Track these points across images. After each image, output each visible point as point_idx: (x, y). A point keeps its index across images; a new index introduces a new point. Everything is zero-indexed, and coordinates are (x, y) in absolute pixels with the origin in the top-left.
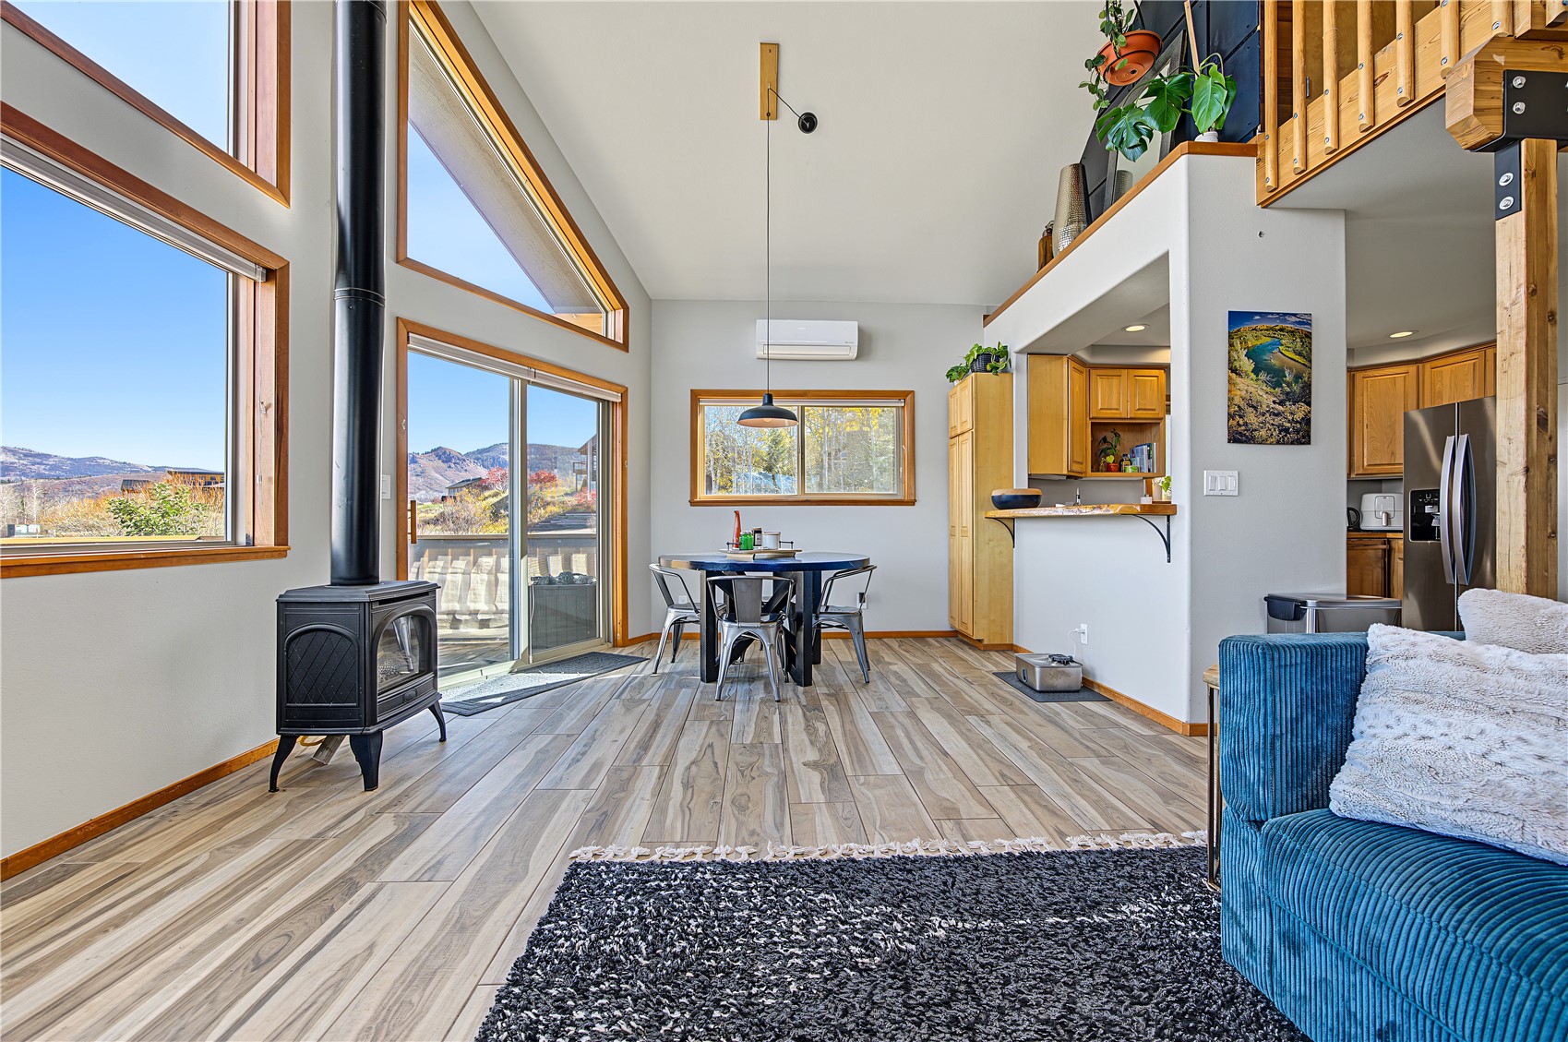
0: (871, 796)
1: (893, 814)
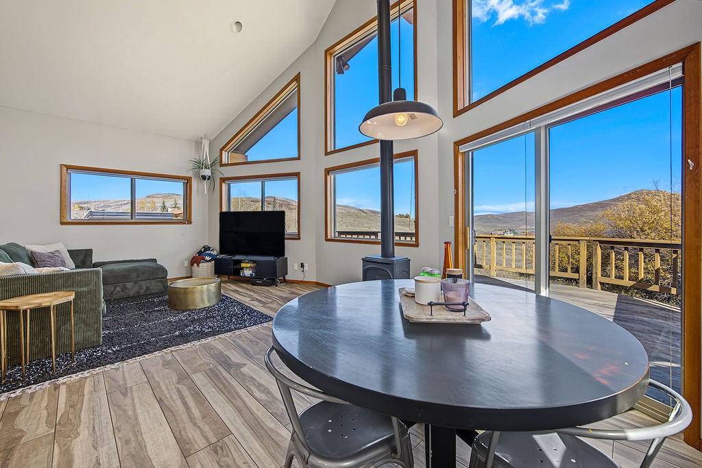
0: (204, 360)
1: (193, 356)
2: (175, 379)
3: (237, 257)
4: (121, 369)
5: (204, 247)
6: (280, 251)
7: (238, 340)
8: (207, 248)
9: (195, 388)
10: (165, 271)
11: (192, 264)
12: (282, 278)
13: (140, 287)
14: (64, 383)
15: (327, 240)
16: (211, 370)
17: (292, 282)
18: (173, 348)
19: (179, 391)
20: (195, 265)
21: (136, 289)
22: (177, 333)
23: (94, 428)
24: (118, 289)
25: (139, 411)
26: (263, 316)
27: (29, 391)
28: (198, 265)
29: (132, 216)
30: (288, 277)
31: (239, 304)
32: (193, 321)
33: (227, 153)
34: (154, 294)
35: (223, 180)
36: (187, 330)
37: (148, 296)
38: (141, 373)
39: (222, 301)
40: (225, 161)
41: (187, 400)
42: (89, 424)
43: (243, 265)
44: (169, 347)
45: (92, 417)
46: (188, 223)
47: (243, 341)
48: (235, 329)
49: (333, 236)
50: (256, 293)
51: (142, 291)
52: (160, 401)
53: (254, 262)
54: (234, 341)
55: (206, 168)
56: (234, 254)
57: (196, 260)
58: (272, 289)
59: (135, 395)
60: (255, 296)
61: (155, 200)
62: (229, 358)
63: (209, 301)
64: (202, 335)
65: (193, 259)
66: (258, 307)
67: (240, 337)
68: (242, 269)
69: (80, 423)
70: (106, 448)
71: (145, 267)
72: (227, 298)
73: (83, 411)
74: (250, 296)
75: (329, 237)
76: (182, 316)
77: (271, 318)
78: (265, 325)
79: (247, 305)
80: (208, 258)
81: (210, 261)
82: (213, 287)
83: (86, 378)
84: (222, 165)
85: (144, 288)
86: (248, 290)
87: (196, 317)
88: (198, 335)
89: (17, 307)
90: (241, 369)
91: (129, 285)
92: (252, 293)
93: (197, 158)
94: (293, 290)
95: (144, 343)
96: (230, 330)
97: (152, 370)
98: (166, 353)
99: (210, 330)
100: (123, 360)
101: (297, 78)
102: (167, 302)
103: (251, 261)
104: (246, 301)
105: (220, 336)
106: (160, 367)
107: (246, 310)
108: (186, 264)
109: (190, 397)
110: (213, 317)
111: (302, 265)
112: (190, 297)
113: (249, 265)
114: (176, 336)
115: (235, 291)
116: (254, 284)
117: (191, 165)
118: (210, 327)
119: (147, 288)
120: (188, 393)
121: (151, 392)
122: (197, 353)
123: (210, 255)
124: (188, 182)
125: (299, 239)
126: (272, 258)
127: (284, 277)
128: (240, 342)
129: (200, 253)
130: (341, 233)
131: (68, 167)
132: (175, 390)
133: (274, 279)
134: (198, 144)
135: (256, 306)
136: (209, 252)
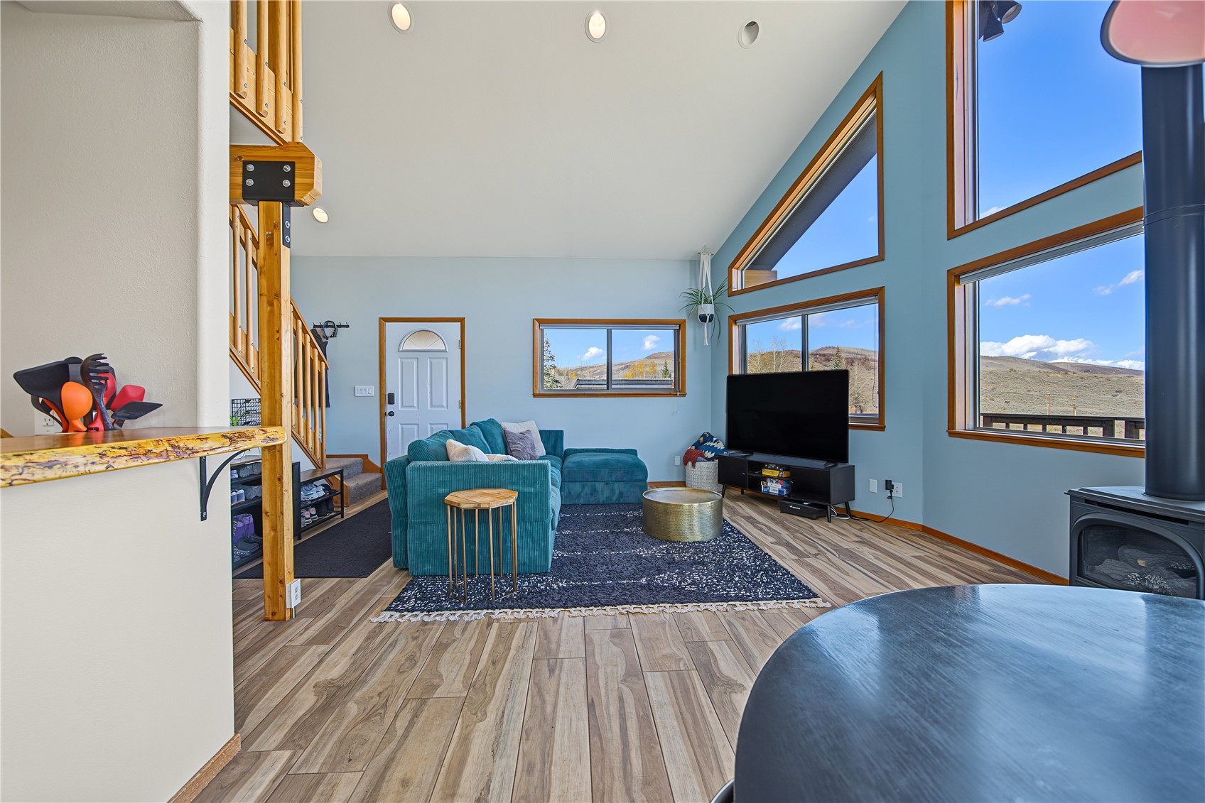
0: (673, 648)
1: (657, 633)
2: (621, 671)
3: (756, 457)
4: (559, 621)
5: (703, 435)
6: (838, 452)
7: (737, 625)
8: (708, 437)
9: (647, 703)
10: (644, 470)
11: (685, 462)
12: (842, 506)
13: (612, 491)
14: (498, 620)
15: (952, 433)
16: (679, 672)
17: (865, 518)
18: (632, 608)
19: (621, 700)
20: (690, 463)
21: (607, 493)
22: (643, 581)
23: (503, 716)
24: (587, 490)
25: (560, 713)
26: (793, 582)
27: (466, 618)
28: (693, 465)
29: (608, 384)
30: (856, 506)
31: (753, 546)
32: (672, 563)
33: (739, 272)
34: (628, 504)
35: (734, 319)
36: (659, 579)
37: (622, 507)
38: (581, 640)
39: (723, 533)
40: (736, 285)
41: (629, 724)
42: (500, 704)
43: (766, 472)
44: (627, 603)
45: (506, 692)
46: (681, 395)
47: (747, 630)
48: (737, 598)
49: (970, 425)
50: (787, 528)
51: (614, 498)
52: (591, 706)
53: (787, 468)
54: (730, 623)
55: (706, 302)
56: (750, 449)
57: (691, 457)
58: (819, 526)
59: (564, 679)
60: (785, 535)
61: (656, 361)
62: (716, 661)
63: (702, 533)
64: (680, 596)
65: (686, 453)
66: (787, 561)
67: (742, 617)
68: (765, 478)
69: (492, 697)
70: (504, 761)
71: (619, 461)
72: (732, 531)
73: (501, 676)
74: (773, 533)
75: (959, 427)
76: (658, 551)
77: (809, 590)
78: (796, 604)
79: (767, 551)
80: (709, 455)
81: (712, 459)
82: (708, 507)
83: (520, 620)
84: (731, 294)
85: (617, 492)
86: (772, 519)
87: (676, 556)
88: (673, 593)
89: (459, 504)
90: (733, 695)
91: (599, 486)
92: (777, 528)
93: (693, 287)
94: (866, 536)
95: (597, 586)
96: (726, 599)
97: (596, 638)
98: (621, 613)
99: (694, 588)
100: (565, 606)
101: (875, 90)
102: (642, 521)
103: (781, 466)
104: (765, 541)
105: (708, 605)
106: (607, 638)
107: (763, 562)
108: (678, 461)
109: (635, 718)
110: (703, 564)
111: (889, 486)
112: (672, 519)
113: (776, 474)
114: (642, 586)
115: (749, 519)
116: (785, 510)
117: (685, 301)
118: (693, 583)
119: (621, 493)
120: (633, 711)
121: (583, 681)
122: (664, 628)
123: (712, 449)
124: (679, 328)
125: (882, 428)
126: (820, 464)
127: (847, 505)
128: (741, 630)
129: (698, 445)
130: (991, 419)
131: (541, 322)
132: (615, 694)
133: (825, 508)
134: (694, 263)
135: (782, 558)
136: (712, 444)
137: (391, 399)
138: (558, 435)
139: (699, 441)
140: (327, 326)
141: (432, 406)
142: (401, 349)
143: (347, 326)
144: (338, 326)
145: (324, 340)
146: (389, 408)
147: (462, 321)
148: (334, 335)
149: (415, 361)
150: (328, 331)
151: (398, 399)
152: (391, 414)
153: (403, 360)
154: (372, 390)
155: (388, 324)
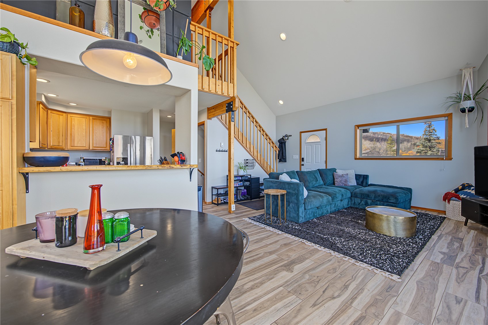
11: (444, 200)
18: (305, 241)
20: (447, 201)
22: (326, 237)
24: (363, 202)
36: (333, 238)
44: (306, 239)
46: (448, 160)
57: (448, 197)
59: (255, 245)
76: (356, 231)
87: (360, 236)
90: (284, 271)
99: (341, 246)
121: (257, 248)
136: (469, 191)
137: (303, 159)
138: (366, 177)
139: (458, 188)
140: (286, 136)
141: (315, 162)
142: (306, 142)
143: (291, 136)
144: (289, 136)
145: (285, 141)
146: (302, 163)
147: (326, 130)
148: (288, 139)
149: (310, 146)
150: (286, 138)
151: (305, 160)
152: (303, 165)
153: (307, 146)
154: (297, 157)
155: (302, 134)
